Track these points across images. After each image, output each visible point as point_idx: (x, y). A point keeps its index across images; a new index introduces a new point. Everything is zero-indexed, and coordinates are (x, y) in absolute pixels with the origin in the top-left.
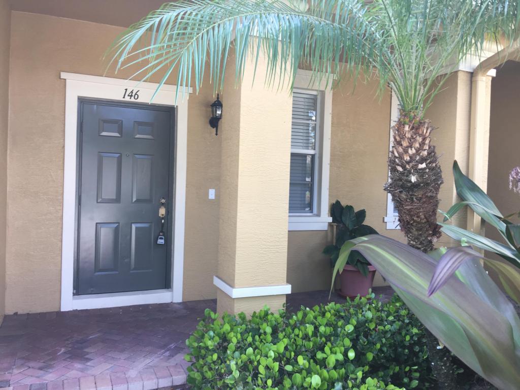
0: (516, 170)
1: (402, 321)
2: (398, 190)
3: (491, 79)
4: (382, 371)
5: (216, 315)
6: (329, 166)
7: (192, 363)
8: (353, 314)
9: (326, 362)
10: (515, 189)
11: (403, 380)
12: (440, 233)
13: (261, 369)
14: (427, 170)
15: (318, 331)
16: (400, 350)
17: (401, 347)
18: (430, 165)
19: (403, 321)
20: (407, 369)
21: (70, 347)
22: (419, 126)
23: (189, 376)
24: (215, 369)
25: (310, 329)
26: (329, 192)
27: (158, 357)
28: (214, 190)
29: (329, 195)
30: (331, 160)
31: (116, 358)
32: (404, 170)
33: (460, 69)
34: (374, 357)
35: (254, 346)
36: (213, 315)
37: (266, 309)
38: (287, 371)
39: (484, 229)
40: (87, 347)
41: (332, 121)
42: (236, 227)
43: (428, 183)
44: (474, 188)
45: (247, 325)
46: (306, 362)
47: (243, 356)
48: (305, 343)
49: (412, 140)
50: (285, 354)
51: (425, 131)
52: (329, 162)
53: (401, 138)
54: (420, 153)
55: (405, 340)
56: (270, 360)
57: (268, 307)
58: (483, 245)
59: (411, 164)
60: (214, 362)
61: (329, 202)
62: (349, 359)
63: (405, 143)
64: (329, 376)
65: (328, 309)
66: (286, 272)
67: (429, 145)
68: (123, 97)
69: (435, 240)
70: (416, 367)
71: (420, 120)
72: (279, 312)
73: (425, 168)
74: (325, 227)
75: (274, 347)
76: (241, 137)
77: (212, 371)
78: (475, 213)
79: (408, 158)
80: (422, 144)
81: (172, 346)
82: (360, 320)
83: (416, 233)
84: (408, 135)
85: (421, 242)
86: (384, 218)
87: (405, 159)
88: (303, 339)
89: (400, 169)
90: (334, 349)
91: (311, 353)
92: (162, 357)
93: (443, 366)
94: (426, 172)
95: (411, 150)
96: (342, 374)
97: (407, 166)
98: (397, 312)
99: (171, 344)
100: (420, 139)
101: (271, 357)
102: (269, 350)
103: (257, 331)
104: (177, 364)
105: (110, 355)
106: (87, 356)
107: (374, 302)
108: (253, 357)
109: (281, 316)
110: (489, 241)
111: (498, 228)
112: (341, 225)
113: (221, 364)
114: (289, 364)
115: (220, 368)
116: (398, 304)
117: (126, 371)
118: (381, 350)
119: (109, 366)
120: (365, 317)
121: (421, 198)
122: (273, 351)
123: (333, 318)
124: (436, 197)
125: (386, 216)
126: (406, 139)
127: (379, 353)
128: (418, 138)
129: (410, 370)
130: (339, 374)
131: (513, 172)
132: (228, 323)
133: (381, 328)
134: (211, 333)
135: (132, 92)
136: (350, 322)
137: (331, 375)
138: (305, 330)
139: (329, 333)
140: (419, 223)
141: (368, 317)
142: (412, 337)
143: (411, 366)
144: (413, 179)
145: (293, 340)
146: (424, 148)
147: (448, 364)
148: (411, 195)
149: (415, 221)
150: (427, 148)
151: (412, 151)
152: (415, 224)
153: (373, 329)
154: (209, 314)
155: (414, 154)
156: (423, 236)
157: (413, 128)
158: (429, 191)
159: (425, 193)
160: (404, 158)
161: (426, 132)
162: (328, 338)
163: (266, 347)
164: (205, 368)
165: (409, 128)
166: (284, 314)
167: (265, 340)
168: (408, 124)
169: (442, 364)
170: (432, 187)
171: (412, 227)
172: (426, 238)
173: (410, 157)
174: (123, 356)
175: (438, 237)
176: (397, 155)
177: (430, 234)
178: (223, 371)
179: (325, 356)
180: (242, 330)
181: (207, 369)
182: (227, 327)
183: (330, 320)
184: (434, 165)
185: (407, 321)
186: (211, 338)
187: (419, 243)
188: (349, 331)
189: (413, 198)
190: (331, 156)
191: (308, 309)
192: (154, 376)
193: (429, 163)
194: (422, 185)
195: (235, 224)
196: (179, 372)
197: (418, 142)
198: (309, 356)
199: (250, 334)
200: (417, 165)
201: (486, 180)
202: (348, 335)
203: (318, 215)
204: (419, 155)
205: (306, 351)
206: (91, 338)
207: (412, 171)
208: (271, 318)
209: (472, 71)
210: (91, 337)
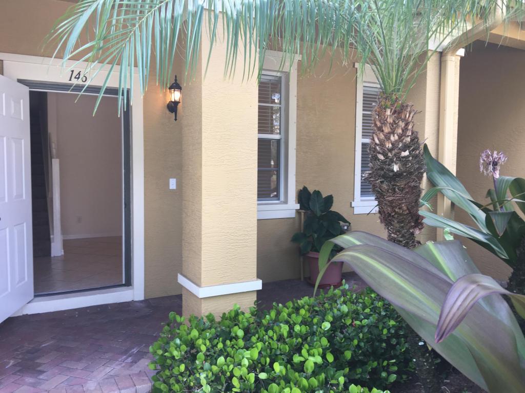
0: (486, 152)
1: (377, 313)
2: (379, 181)
3: (459, 58)
4: (360, 367)
5: (182, 319)
6: (295, 151)
7: (157, 371)
8: (328, 309)
9: (305, 368)
10: (485, 172)
11: (381, 375)
12: (422, 224)
13: (235, 382)
14: (411, 158)
15: (294, 331)
16: (377, 344)
17: (378, 341)
18: (414, 152)
19: (379, 314)
20: (385, 363)
21: (20, 359)
22: (402, 110)
23: (154, 386)
24: (182, 381)
25: (285, 329)
26: (296, 178)
27: (120, 364)
28: (175, 180)
29: (296, 181)
30: (297, 145)
31: (72, 368)
32: (386, 159)
33: (429, 48)
34: (352, 354)
35: (225, 354)
36: (178, 319)
37: (235, 309)
38: (263, 380)
39: (454, 213)
40: (39, 357)
41: (297, 104)
42: (201, 222)
43: (411, 172)
44: (444, 171)
45: (216, 328)
46: (283, 368)
47: (215, 368)
48: (281, 346)
49: (394, 125)
50: (260, 360)
51: (407, 116)
52: (295, 147)
53: (381, 123)
54: (403, 139)
55: (382, 333)
56: (245, 370)
57: (238, 306)
58: (456, 230)
59: (393, 152)
60: (181, 374)
61: (296, 188)
62: (328, 362)
63: (387, 129)
64: (309, 384)
65: (302, 304)
66: (256, 266)
67: (412, 130)
68: (69, 79)
69: (417, 232)
70: (394, 361)
71: (402, 104)
72: (250, 310)
73: (408, 156)
74: (292, 214)
75: (247, 354)
76: (203, 123)
77: (180, 384)
78: (445, 197)
79: (390, 146)
80: (405, 130)
81: (135, 350)
82: (335, 315)
83: (397, 225)
84: (390, 120)
85: (403, 235)
86: (351, 203)
87: (387, 146)
88: (278, 340)
89: (381, 157)
90: (312, 351)
91: (287, 356)
92: (123, 364)
93: (424, 362)
94: (409, 160)
95: (394, 136)
96: (322, 380)
97: (389, 154)
98: (372, 304)
99: (133, 349)
100: (402, 124)
101: (245, 365)
102: (243, 358)
103: (228, 336)
104: (140, 371)
105: (65, 366)
106: (39, 369)
107: (349, 293)
108: (225, 368)
109: (253, 314)
110: (461, 226)
111: (469, 212)
112: (309, 212)
113: (189, 376)
114: (264, 372)
115: (188, 381)
116: (373, 295)
117: (84, 383)
118: (358, 346)
119: (64, 378)
120: (340, 311)
121: (403, 189)
122: (247, 358)
123: (308, 315)
124: (419, 186)
125: (354, 201)
126: (388, 124)
127: (356, 350)
128: (401, 123)
129: (388, 364)
130: (319, 381)
131: (483, 154)
132: (196, 328)
133: (358, 323)
134: (178, 341)
135: (79, 74)
136: (326, 318)
137: (311, 383)
138: (280, 331)
139: (305, 332)
140: (400, 215)
141: (343, 311)
142: (389, 330)
143: (389, 359)
144: (396, 168)
145: (267, 343)
146: (407, 134)
147: (430, 360)
148: (393, 185)
149: (396, 213)
150: (410, 134)
151: (393, 138)
152: (396, 216)
153: (350, 325)
154: (175, 318)
155: (396, 141)
156: (405, 228)
157: (395, 112)
158: (412, 180)
159: (408, 183)
160: (385, 146)
161: (409, 116)
162: (305, 339)
163: (239, 354)
164: (172, 381)
165: (391, 112)
166: (256, 313)
167: (236, 345)
168: (389, 108)
169: (424, 360)
170: (415, 176)
171: (393, 219)
172: (408, 230)
173: (392, 144)
174: (80, 366)
175: (420, 229)
176: (377, 141)
177: (412, 226)
178: (192, 384)
179: (302, 359)
180: (211, 336)
181: (174, 382)
182: (195, 333)
183: (304, 317)
184: (417, 152)
185: (383, 313)
186: (178, 347)
187: (400, 236)
188: (326, 329)
189: (394, 189)
190: (297, 140)
191: (280, 305)
192: (115, 387)
193: (413, 150)
194: (405, 174)
195: (200, 218)
196: (143, 380)
197: (400, 128)
198: (285, 359)
199: (221, 339)
200: (400, 153)
201: (455, 163)
202: (324, 334)
203: (286, 202)
204: (402, 141)
205: (281, 354)
206: (43, 347)
207: (395, 160)
208: (243, 319)
209: (441, 51)
210: (43, 345)
